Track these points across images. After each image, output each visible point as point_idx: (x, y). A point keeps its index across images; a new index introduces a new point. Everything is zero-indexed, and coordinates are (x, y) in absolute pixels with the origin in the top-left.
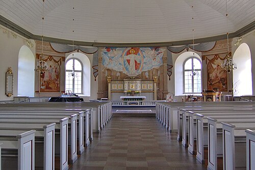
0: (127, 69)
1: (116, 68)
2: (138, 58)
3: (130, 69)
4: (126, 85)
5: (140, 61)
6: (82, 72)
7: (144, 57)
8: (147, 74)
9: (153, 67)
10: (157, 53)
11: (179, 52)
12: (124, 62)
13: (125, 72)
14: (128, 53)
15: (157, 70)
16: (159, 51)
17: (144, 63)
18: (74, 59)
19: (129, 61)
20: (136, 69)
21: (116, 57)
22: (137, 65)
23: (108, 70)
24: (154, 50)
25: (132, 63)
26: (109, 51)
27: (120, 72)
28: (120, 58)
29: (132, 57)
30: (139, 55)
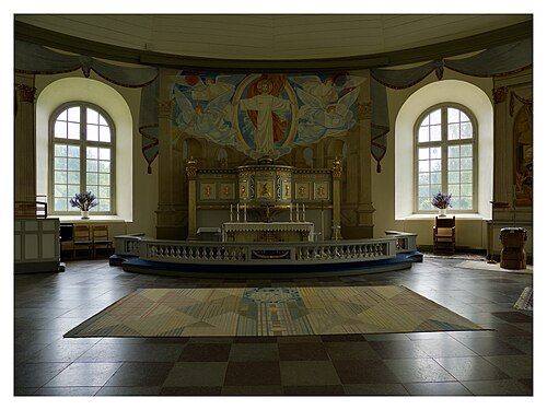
0: (248, 139)
1: (214, 136)
2: (282, 105)
3: (257, 141)
4: (245, 184)
5: (289, 116)
6: (112, 146)
7: (300, 104)
8: (308, 155)
9: (328, 134)
10: (340, 89)
11: (412, 82)
12: (240, 117)
13: (243, 147)
14: (253, 91)
15: (340, 142)
16: (347, 85)
17: (301, 120)
18: (84, 106)
19: (253, 115)
20: (275, 140)
21: (216, 101)
22: (280, 127)
23: (191, 140)
24: (329, 82)
25: (265, 122)
26: (192, 82)
27: (227, 148)
28: (228, 107)
29: (265, 104)
30: (286, 96)
